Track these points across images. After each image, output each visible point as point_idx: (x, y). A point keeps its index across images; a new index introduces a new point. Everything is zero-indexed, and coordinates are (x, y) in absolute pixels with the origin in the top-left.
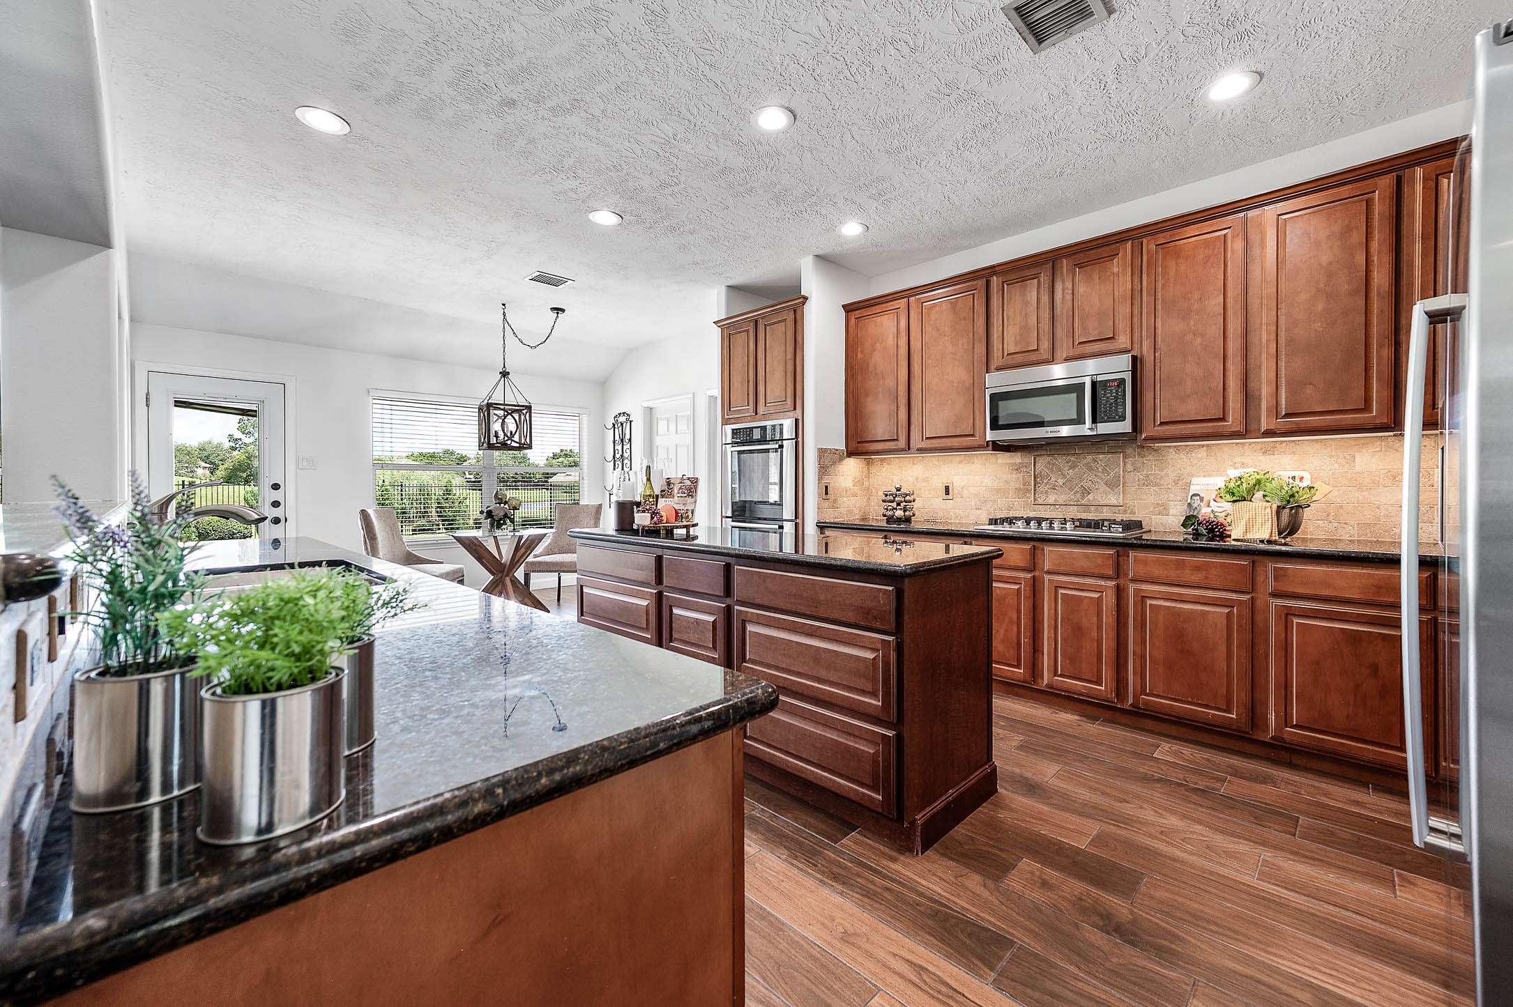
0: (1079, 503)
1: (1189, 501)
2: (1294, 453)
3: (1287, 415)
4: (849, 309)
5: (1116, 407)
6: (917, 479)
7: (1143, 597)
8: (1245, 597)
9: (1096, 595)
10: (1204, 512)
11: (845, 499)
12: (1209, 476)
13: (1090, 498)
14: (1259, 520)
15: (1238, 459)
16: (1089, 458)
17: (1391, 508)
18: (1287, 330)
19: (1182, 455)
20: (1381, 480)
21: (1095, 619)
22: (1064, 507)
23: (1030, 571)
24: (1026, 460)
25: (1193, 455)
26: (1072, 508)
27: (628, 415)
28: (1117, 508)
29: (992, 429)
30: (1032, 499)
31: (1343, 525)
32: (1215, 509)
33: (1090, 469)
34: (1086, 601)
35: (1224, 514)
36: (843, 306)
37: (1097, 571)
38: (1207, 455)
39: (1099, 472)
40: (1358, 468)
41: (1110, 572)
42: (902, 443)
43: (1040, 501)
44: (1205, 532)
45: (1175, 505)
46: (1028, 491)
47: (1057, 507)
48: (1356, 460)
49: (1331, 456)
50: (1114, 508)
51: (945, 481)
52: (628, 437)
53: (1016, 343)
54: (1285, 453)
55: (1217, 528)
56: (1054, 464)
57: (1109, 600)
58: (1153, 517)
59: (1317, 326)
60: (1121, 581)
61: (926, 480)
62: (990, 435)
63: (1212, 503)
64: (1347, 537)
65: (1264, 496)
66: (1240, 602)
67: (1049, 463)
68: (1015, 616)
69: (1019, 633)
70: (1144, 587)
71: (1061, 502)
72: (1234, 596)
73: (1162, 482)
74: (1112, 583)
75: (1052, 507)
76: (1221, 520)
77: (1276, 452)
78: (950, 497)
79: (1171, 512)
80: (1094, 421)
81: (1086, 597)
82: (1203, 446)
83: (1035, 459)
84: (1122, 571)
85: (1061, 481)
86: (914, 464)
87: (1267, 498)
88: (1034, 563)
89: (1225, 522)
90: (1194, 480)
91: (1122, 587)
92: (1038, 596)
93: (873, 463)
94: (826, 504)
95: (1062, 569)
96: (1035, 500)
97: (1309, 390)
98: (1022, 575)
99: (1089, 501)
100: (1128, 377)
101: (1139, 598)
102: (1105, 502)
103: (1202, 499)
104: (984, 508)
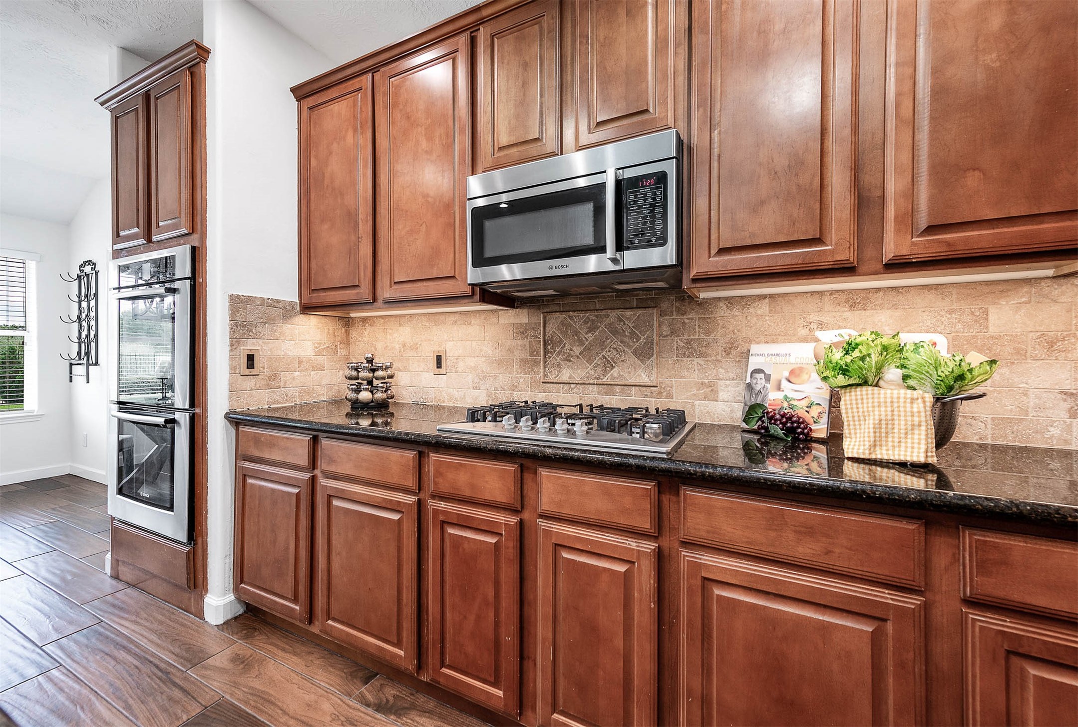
0: (600, 381)
1: (748, 381)
2: (895, 307)
3: (931, 229)
4: (301, 92)
5: (653, 223)
6: (404, 345)
7: (705, 579)
8: (912, 602)
9: (621, 568)
10: (773, 398)
11: (297, 373)
12: (774, 342)
13: (615, 372)
14: (900, 424)
15: (813, 317)
16: (614, 314)
17: (1045, 395)
18: (936, 72)
19: (736, 312)
20: (1030, 349)
21: (620, 613)
22: (581, 387)
23: (515, 511)
24: (534, 320)
25: (751, 310)
26: (591, 388)
27: (94, 264)
28: (649, 389)
29: (475, 265)
30: (542, 374)
31: (969, 421)
32: (791, 395)
33: (615, 332)
34: (605, 577)
35: (804, 403)
36: (293, 90)
37: (623, 521)
38: (770, 311)
39: (626, 336)
40: (993, 330)
41: (645, 523)
42: (365, 292)
43: (551, 378)
44: (780, 433)
45: (727, 386)
46: (536, 363)
47: (573, 386)
48: (990, 318)
49: (951, 312)
50: (644, 389)
51: (437, 348)
52: (93, 291)
53: (511, 131)
54: (882, 307)
55: (799, 427)
56: (568, 326)
57: (645, 579)
58: (697, 403)
59: (991, 58)
60: (665, 542)
61: (415, 347)
62: (474, 275)
63: (785, 383)
64: (975, 440)
65: (905, 378)
66: (901, 612)
67: (562, 323)
68: (491, 594)
69: (497, 624)
70: (708, 559)
71: (578, 380)
72: (886, 596)
73: (709, 352)
74: (649, 546)
75: (566, 387)
76: (802, 413)
77: (870, 305)
78: (442, 371)
79: (722, 395)
80: (620, 247)
81: (605, 569)
82: (764, 297)
83: (545, 317)
84: (666, 523)
85: (577, 350)
86: (400, 325)
87: (910, 382)
88: (522, 496)
89: (808, 418)
90: (755, 349)
91: (666, 552)
92: (528, 559)
93: (353, 325)
94: (250, 383)
95: (566, 511)
96: (545, 376)
97: (973, 180)
98: (501, 518)
99: (613, 378)
100: (671, 169)
101: (699, 582)
102: (631, 381)
103: (768, 378)
104: (483, 387)
